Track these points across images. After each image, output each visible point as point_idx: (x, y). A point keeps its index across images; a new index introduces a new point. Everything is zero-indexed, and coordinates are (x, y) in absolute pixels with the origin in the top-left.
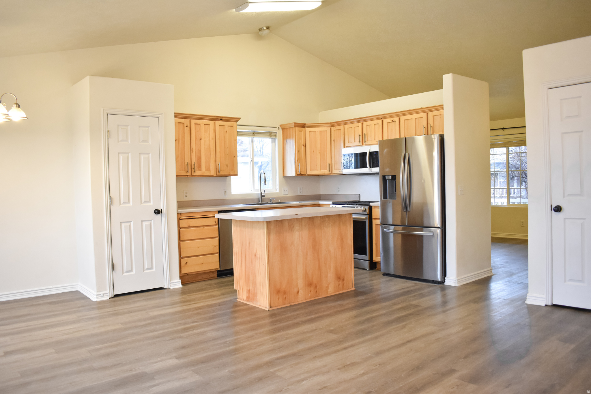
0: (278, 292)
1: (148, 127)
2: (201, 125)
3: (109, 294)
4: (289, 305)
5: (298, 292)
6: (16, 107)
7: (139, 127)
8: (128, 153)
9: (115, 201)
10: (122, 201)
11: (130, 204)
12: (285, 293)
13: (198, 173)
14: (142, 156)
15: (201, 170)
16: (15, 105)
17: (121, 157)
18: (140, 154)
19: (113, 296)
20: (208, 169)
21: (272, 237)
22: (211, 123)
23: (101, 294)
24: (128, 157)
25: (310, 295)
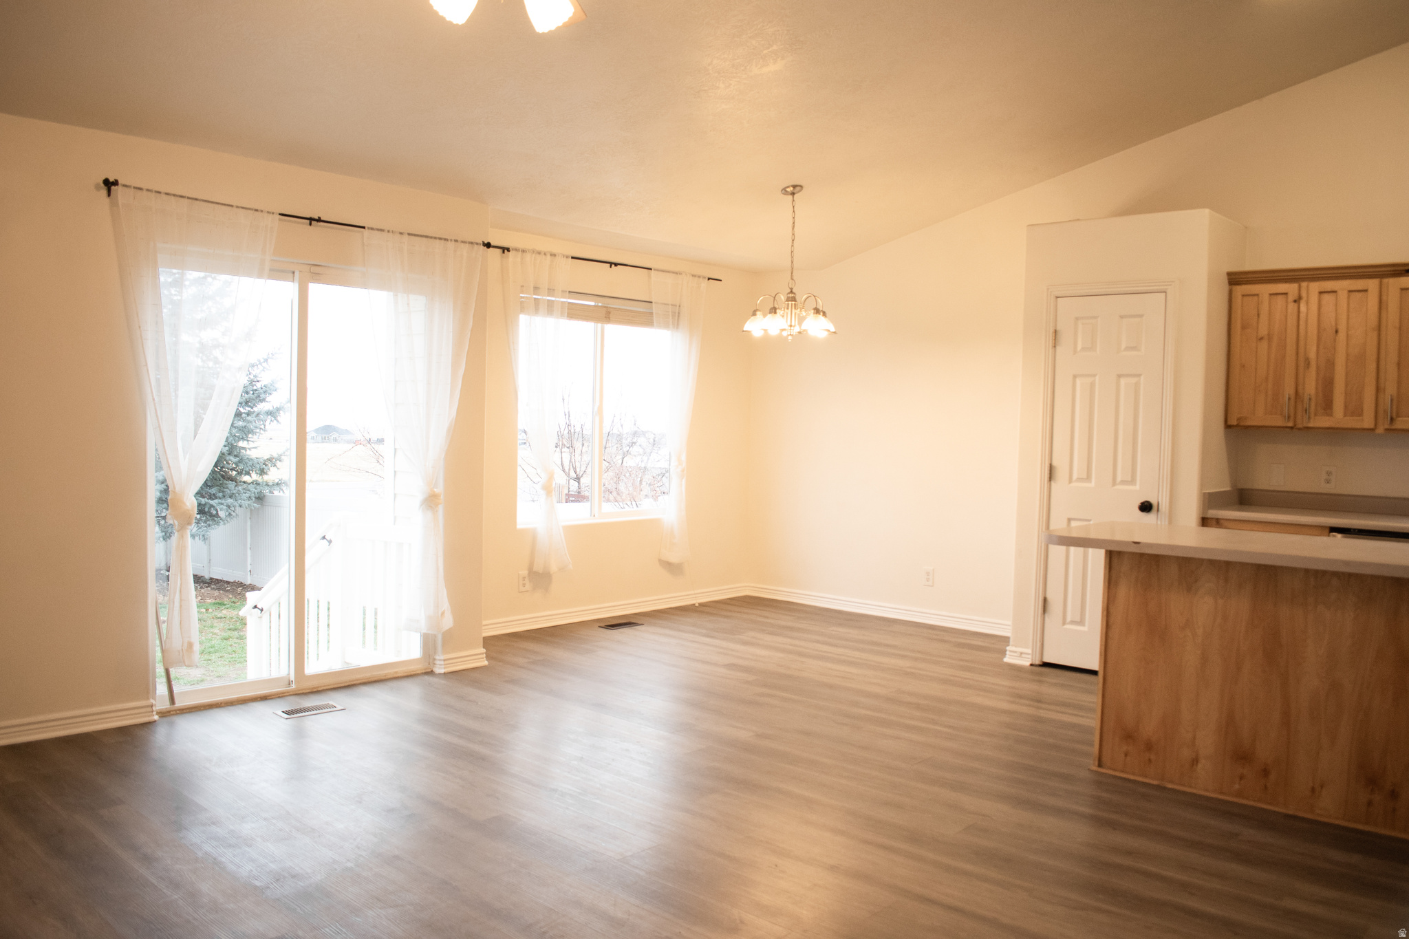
0: (1129, 736)
1: (1141, 316)
2: (1340, 293)
3: (1030, 656)
4: (1155, 782)
5: (1195, 761)
6: (814, 313)
7: (1122, 317)
8: (1095, 376)
9: (1061, 473)
10: (1075, 476)
11: (1091, 482)
12: (1149, 747)
13: (1322, 422)
14: (1123, 381)
15: (1331, 415)
16: (813, 311)
17: (1078, 381)
18: (1119, 376)
19: (1037, 662)
20: (1358, 412)
21: (1122, 591)
22: (1372, 284)
23: (1015, 652)
24: (1092, 385)
25: (1237, 786)
